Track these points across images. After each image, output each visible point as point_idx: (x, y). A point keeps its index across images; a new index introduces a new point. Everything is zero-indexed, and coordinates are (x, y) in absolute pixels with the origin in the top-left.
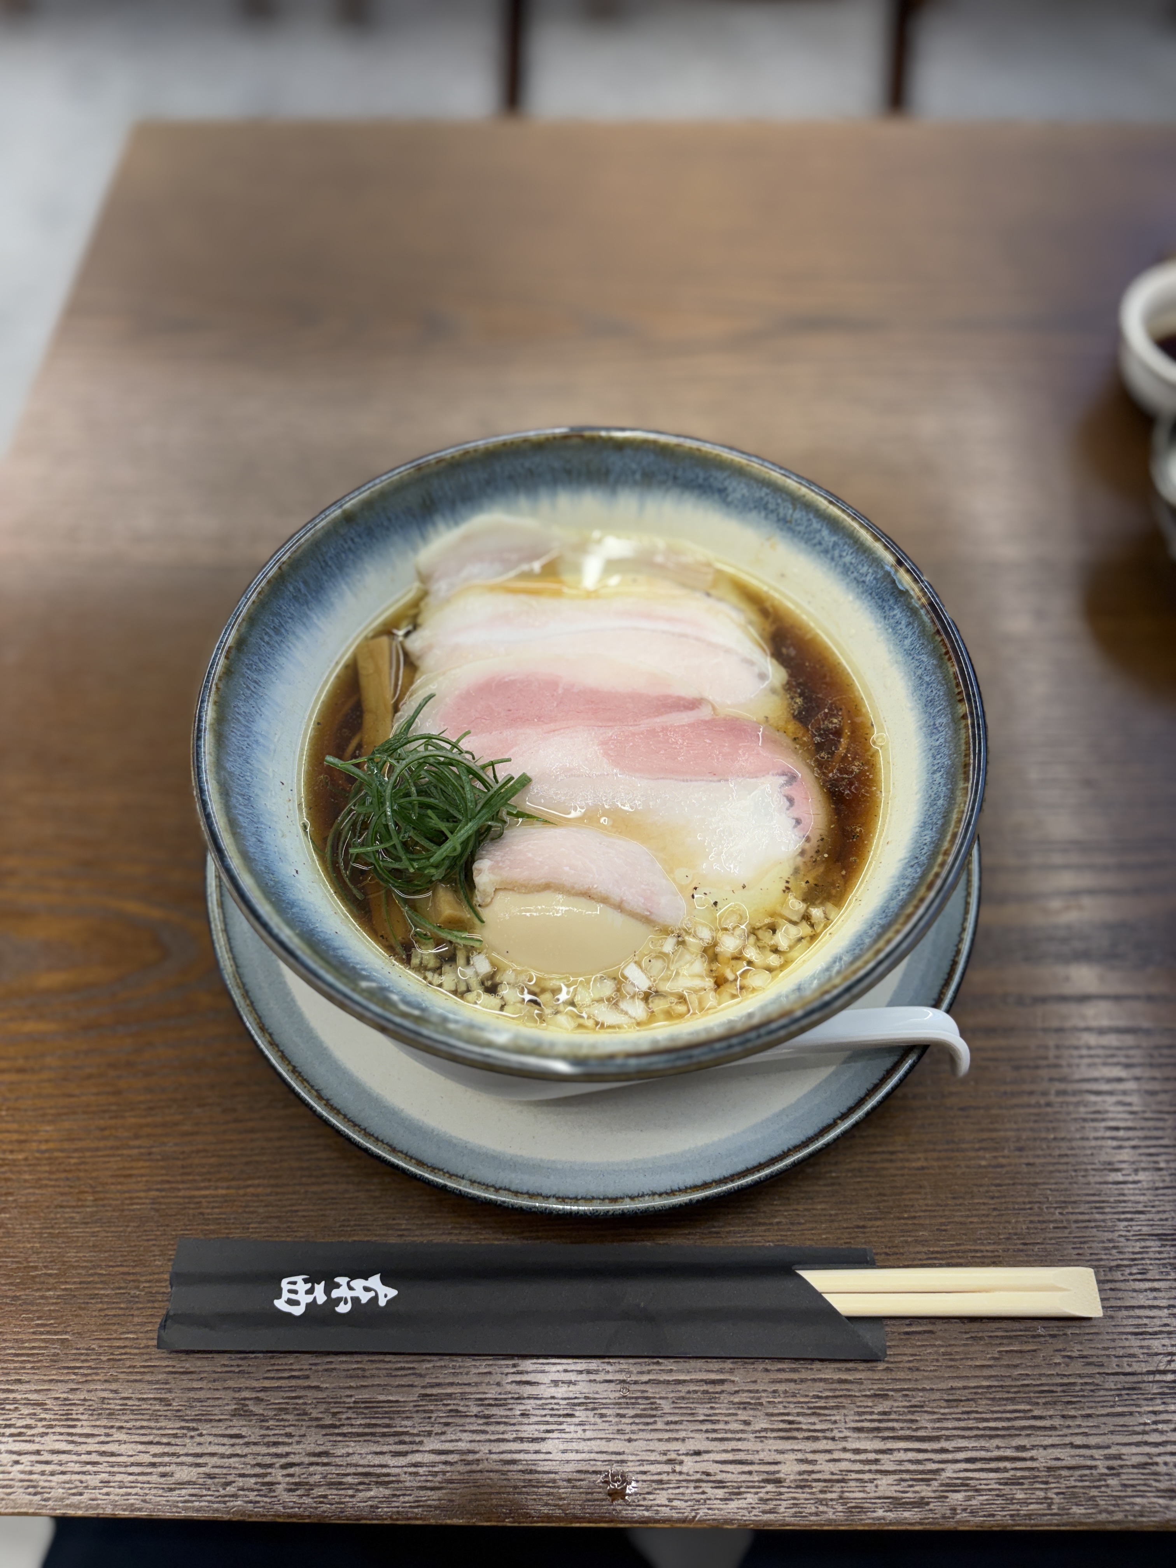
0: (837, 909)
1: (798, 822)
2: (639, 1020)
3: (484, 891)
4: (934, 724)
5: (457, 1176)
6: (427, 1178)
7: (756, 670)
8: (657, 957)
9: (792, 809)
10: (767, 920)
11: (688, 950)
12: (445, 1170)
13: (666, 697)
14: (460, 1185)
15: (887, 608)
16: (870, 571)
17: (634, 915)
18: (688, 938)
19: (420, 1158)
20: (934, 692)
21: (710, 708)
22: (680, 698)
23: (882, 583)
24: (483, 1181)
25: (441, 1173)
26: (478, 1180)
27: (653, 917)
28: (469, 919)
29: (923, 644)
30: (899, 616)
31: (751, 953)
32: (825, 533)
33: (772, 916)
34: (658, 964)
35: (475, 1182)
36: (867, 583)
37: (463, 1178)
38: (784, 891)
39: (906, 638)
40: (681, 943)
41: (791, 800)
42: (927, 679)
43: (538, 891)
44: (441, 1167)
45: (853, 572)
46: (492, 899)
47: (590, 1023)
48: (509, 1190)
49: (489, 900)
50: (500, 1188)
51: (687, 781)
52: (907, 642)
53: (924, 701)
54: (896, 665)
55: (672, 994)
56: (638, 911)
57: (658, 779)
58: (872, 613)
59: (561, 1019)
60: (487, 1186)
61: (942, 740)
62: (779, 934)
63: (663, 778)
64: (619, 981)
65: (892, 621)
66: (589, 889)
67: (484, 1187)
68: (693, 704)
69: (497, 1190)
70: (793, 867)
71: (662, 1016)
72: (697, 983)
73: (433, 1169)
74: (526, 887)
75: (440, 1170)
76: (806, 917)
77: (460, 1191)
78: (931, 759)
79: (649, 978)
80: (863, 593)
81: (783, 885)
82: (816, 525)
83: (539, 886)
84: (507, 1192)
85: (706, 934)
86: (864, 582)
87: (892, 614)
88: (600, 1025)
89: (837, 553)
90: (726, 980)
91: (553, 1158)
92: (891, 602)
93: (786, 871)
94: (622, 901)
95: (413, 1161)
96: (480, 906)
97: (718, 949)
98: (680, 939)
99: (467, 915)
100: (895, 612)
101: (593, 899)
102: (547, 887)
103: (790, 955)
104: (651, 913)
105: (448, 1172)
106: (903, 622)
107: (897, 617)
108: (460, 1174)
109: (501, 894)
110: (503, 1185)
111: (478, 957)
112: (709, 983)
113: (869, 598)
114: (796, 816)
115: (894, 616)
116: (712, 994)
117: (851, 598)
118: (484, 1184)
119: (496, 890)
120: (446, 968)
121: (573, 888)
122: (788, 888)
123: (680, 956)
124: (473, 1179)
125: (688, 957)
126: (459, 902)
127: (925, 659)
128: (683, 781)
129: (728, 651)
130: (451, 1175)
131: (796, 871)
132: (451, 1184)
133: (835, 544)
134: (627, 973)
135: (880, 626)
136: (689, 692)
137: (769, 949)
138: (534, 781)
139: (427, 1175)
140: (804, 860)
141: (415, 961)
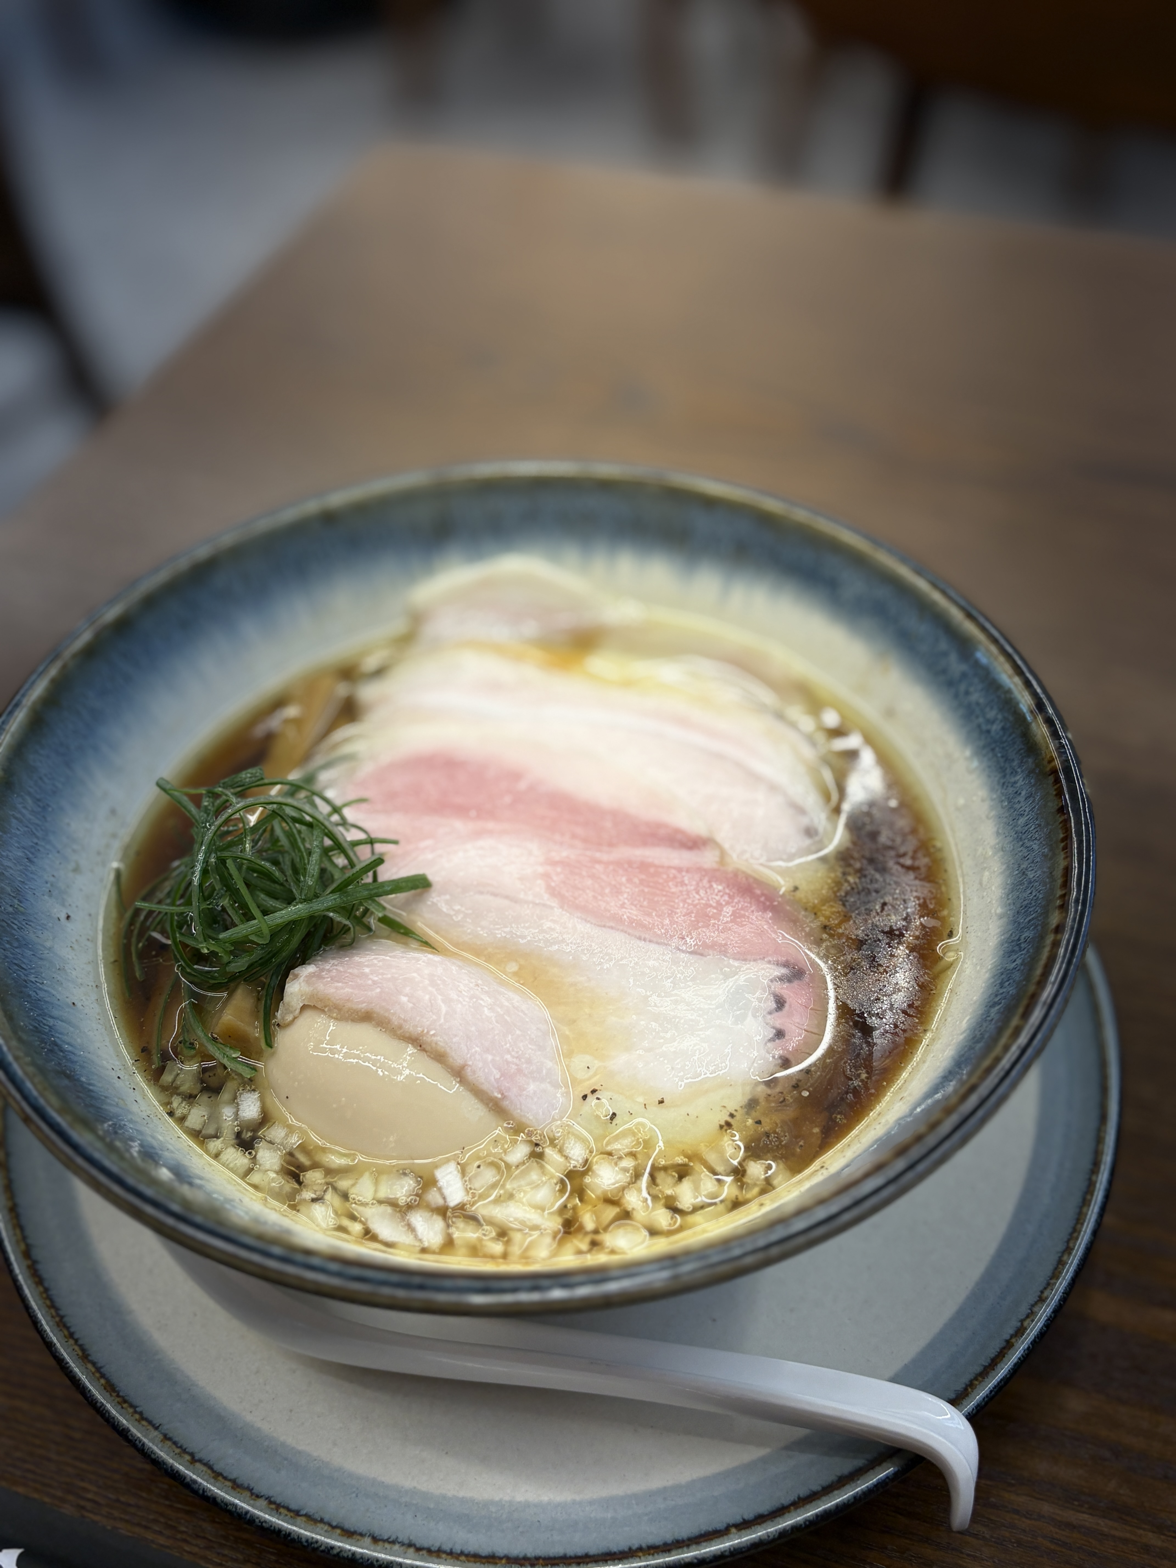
0: (788, 1173)
1: (780, 1034)
2: (426, 1244)
3: (288, 1004)
4: (1019, 940)
5: (150, 1422)
6: (108, 1412)
7: (805, 821)
8: (493, 1164)
9: (777, 1014)
10: (680, 1160)
11: (542, 1167)
12: (138, 1409)
13: (659, 825)
14: (145, 1436)
15: (1008, 771)
16: (1000, 717)
17: (478, 1093)
18: (549, 1152)
19: (115, 1380)
20: (1034, 894)
21: (717, 853)
22: (678, 831)
23: (1010, 735)
24: (182, 1442)
25: (131, 1410)
26: (176, 1439)
27: (505, 1103)
28: (257, 1038)
29: (1039, 825)
30: (1021, 783)
31: (634, 1200)
32: (953, 658)
33: (690, 1158)
34: (489, 1176)
35: (170, 1439)
36: (993, 733)
37: (157, 1428)
38: (721, 1127)
39: (1022, 815)
40: (537, 1155)
41: (780, 1003)
42: (1031, 875)
43: (353, 1020)
44: (136, 1402)
45: (977, 717)
46: (295, 1018)
47: (357, 1228)
48: (210, 1467)
49: (289, 1018)
50: (200, 1461)
51: (645, 940)
52: (1022, 821)
53: (1019, 906)
54: (1001, 853)
55: (490, 1222)
56: (485, 1087)
57: (604, 926)
58: (989, 776)
59: (318, 1210)
60: (182, 1450)
61: (1019, 962)
62: (686, 1185)
63: (612, 928)
64: (427, 1182)
65: (1011, 790)
66: (422, 1034)
67: (178, 1451)
68: (694, 843)
69: (194, 1460)
70: (748, 1097)
71: (463, 1251)
72: (534, 1217)
73: (123, 1401)
74: (340, 1010)
75: (132, 1406)
76: (739, 1173)
77: (143, 1444)
78: (998, 987)
79: (467, 1191)
80: (984, 747)
81: (724, 1117)
82: (944, 645)
83: (357, 1012)
84: (205, 1469)
85: (577, 1153)
86: (988, 732)
87: (1013, 780)
88: (369, 1235)
89: (962, 687)
90: (581, 1228)
91: (301, 1448)
92: (1015, 763)
93: (736, 1100)
94: (463, 1067)
95: (103, 1381)
96: (278, 1025)
97: (588, 1180)
98: (538, 1150)
99: (257, 1033)
100: (1018, 777)
101: (424, 1050)
102: (366, 1017)
103: (691, 1219)
104: (504, 1097)
105: (141, 1413)
106: (1023, 793)
107: (1018, 785)
108: (157, 1422)
109: (308, 1015)
110: (206, 1458)
111: (249, 1095)
112: (555, 1224)
113: (990, 755)
114: (778, 1026)
115: (1015, 783)
116: (548, 1240)
117: (968, 753)
118: (181, 1447)
119: (304, 1008)
120: (204, 1098)
121: (400, 1027)
122: (728, 1125)
123: (522, 1172)
124: (170, 1435)
125: (534, 1176)
126: (255, 1013)
127: (1036, 847)
128: (640, 938)
129: (773, 788)
130: (142, 1418)
131: (752, 1104)
132: (136, 1431)
133: (964, 675)
134: (439, 1174)
135: (995, 796)
136: (696, 827)
137: (663, 1201)
138: (433, 889)
139: (109, 1406)
140: (769, 1091)
141: (167, 1078)
